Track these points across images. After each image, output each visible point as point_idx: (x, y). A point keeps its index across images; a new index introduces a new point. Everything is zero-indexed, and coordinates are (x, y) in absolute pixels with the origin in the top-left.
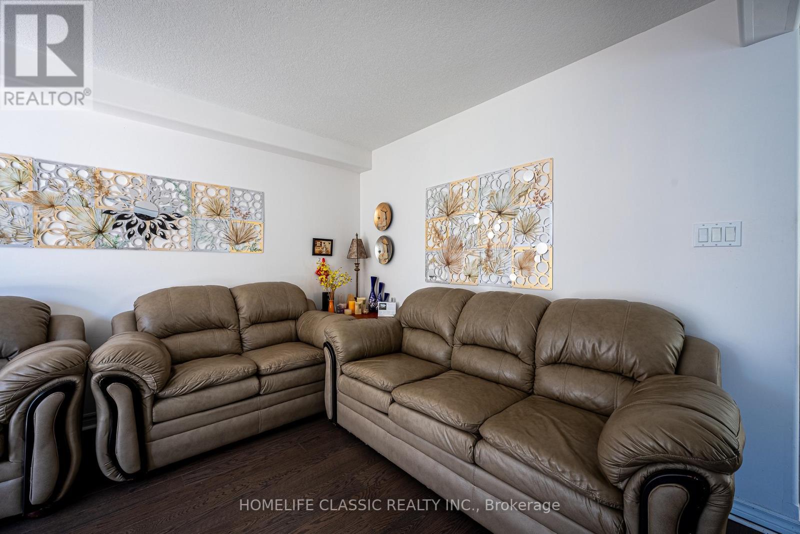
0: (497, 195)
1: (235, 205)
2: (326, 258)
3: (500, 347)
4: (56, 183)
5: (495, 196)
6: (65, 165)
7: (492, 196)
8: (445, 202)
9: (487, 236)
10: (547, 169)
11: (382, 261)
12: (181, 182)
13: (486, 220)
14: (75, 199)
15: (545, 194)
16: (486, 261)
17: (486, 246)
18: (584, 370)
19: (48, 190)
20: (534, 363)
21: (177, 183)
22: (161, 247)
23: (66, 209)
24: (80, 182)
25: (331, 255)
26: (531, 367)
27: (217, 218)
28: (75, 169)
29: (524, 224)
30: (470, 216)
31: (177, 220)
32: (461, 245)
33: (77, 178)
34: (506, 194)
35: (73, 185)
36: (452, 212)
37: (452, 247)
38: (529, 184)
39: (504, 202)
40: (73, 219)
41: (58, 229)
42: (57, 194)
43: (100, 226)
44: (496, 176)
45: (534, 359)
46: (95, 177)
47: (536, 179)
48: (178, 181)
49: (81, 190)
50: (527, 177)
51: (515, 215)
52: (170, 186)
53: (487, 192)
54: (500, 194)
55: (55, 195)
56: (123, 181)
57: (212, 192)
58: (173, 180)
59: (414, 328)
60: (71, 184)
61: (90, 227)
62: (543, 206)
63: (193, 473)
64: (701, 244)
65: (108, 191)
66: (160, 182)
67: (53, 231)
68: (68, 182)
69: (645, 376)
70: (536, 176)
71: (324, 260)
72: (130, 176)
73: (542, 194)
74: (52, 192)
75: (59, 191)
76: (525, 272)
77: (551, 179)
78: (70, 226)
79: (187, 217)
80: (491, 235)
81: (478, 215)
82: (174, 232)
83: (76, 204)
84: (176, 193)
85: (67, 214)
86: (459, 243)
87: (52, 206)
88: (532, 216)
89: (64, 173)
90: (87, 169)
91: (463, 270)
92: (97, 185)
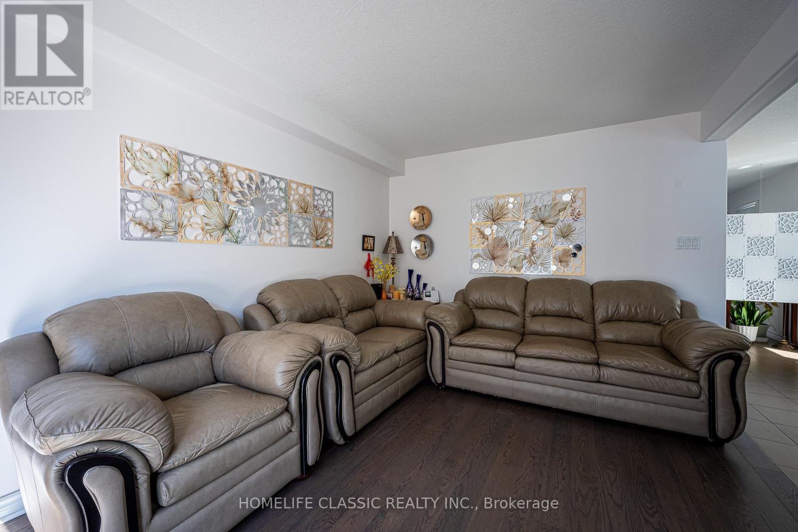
0: (540, 209)
1: (316, 203)
2: (371, 253)
3: (567, 315)
4: (195, 177)
5: (538, 210)
6: (201, 158)
7: (536, 208)
8: (490, 210)
9: (531, 238)
10: (581, 195)
11: (420, 256)
12: (281, 179)
13: (530, 227)
14: (208, 192)
15: (579, 212)
16: (530, 256)
17: (531, 245)
18: (630, 323)
19: (188, 183)
20: (594, 322)
21: (279, 180)
22: (268, 242)
23: (202, 203)
24: (212, 176)
25: (373, 250)
26: (592, 325)
27: (305, 215)
28: (208, 162)
29: (563, 231)
30: (515, 223)
31: (279, 217)
32: (507, 245)
33: (210, 172)
34: (548, 208)
35: (207, 179)
36: (498, 219)
37: (497, 245)
38: (567, 203)
39: (547, 214)
40: (208, 213)
41: (197, 224)
42: (195, 187)
43: (227, 220)
44: (539, 195)
45: (594, 320)
46: (223, 172)
47: (573, 200)
48: (279, 178)
49: (213, 184)
50: (567, 198)
51: (556, 224)
52: (274, 183)
53: (533, 206)
54: (543, 209)
55: (194, 189)
56: (243, 177)
57: (301, 190)
58: (276, 177)
59: (483, 308)
60: (206, 178)
61: (220, 221)
62: (578, 220)
63: (381, 432)
64: (680, 248)
65: (233, 186)
66: (267, 179)
67: (193, 225)
68: (203, 175)
69: (667, 321)
70: (573, 199)
71: (369, 254)
72: (247, 172)
73: (577, 211)
74: (191, 185)
75: (197, 184)
76: (563, 264)
77: (584, 202)
78: (206, 220)
79: (285, 213)
80: (534, 238)
81: (523, 222)
82: (277, 227)
83: (209, 197)
84: (278, 190)
85: (204, 208)
86: (504, 243)
87: (192, 200)
88: (569, 226)
89: (200, 166)
90: (217, 163)
91: (508, 263)
92: (225, 180)
